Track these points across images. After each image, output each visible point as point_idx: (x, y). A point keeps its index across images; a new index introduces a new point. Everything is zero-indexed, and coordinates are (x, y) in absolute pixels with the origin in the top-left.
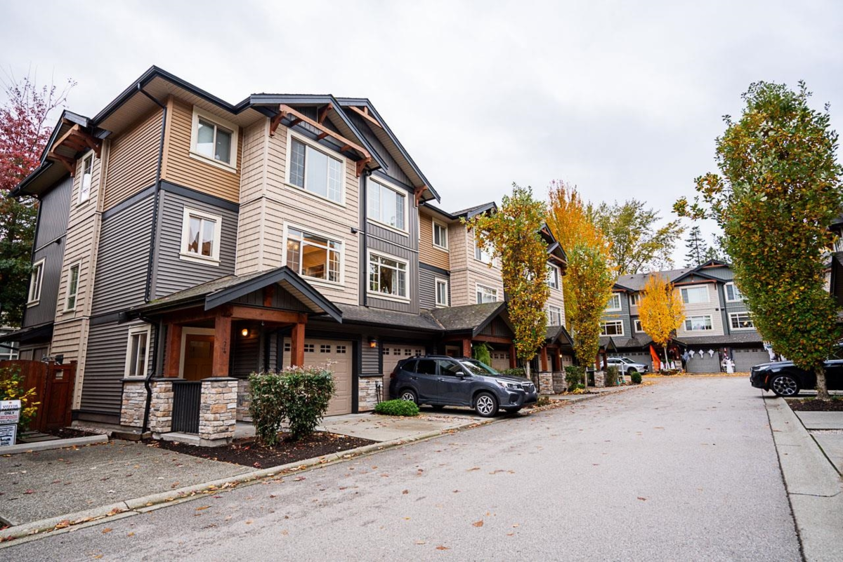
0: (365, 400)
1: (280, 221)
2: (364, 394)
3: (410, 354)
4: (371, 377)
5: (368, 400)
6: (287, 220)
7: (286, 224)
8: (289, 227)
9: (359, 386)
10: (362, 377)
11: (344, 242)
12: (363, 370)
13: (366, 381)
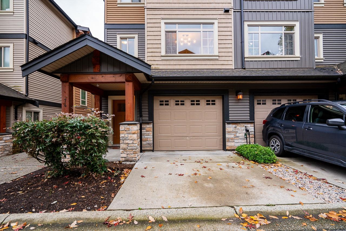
0: (234, 141)
1: (158, 21)
2: (232, 136)
3: (280, 104)
4: (240, 123)
5: (236, 141)
6: (163, 19)
7: (163, 22)
8: (166, 23)
9: (226, 130)
10: (229, 123)
11: (216, 22)
12: (230, 117)
13: (234, 126)
